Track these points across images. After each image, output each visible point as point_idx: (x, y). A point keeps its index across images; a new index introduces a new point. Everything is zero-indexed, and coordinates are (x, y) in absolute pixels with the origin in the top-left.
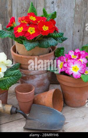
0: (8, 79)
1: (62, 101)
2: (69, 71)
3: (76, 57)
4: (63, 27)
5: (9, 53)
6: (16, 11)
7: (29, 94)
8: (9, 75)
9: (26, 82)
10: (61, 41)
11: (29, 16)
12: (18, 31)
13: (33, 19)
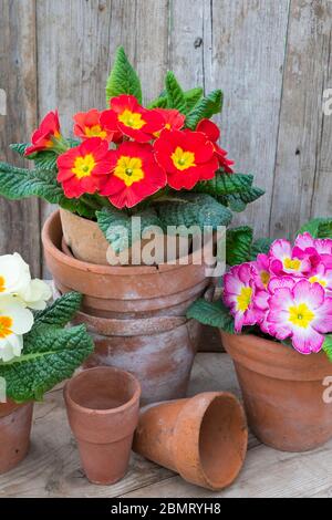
0: (38, 358)
1: (243, 430)
2: (278, 325)
3: (301, 266)
4: (237, 135)
5: (29, 236)
6: (54, 75)
7: (122, 412)
8: (44, 346)
9: (102, 359)
10: (239, 203)
11: (117, 109)
12: (74, 171)
13: (132, 120)
